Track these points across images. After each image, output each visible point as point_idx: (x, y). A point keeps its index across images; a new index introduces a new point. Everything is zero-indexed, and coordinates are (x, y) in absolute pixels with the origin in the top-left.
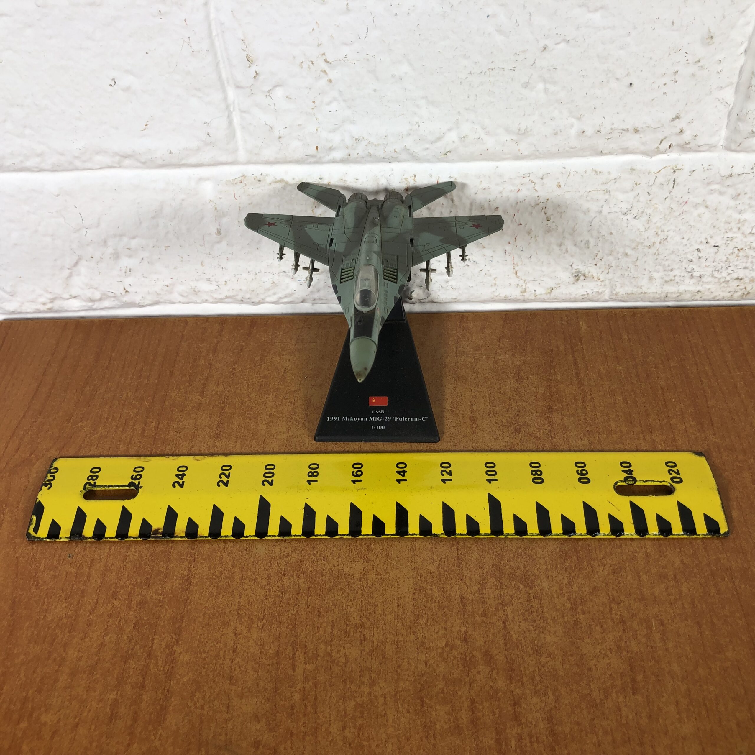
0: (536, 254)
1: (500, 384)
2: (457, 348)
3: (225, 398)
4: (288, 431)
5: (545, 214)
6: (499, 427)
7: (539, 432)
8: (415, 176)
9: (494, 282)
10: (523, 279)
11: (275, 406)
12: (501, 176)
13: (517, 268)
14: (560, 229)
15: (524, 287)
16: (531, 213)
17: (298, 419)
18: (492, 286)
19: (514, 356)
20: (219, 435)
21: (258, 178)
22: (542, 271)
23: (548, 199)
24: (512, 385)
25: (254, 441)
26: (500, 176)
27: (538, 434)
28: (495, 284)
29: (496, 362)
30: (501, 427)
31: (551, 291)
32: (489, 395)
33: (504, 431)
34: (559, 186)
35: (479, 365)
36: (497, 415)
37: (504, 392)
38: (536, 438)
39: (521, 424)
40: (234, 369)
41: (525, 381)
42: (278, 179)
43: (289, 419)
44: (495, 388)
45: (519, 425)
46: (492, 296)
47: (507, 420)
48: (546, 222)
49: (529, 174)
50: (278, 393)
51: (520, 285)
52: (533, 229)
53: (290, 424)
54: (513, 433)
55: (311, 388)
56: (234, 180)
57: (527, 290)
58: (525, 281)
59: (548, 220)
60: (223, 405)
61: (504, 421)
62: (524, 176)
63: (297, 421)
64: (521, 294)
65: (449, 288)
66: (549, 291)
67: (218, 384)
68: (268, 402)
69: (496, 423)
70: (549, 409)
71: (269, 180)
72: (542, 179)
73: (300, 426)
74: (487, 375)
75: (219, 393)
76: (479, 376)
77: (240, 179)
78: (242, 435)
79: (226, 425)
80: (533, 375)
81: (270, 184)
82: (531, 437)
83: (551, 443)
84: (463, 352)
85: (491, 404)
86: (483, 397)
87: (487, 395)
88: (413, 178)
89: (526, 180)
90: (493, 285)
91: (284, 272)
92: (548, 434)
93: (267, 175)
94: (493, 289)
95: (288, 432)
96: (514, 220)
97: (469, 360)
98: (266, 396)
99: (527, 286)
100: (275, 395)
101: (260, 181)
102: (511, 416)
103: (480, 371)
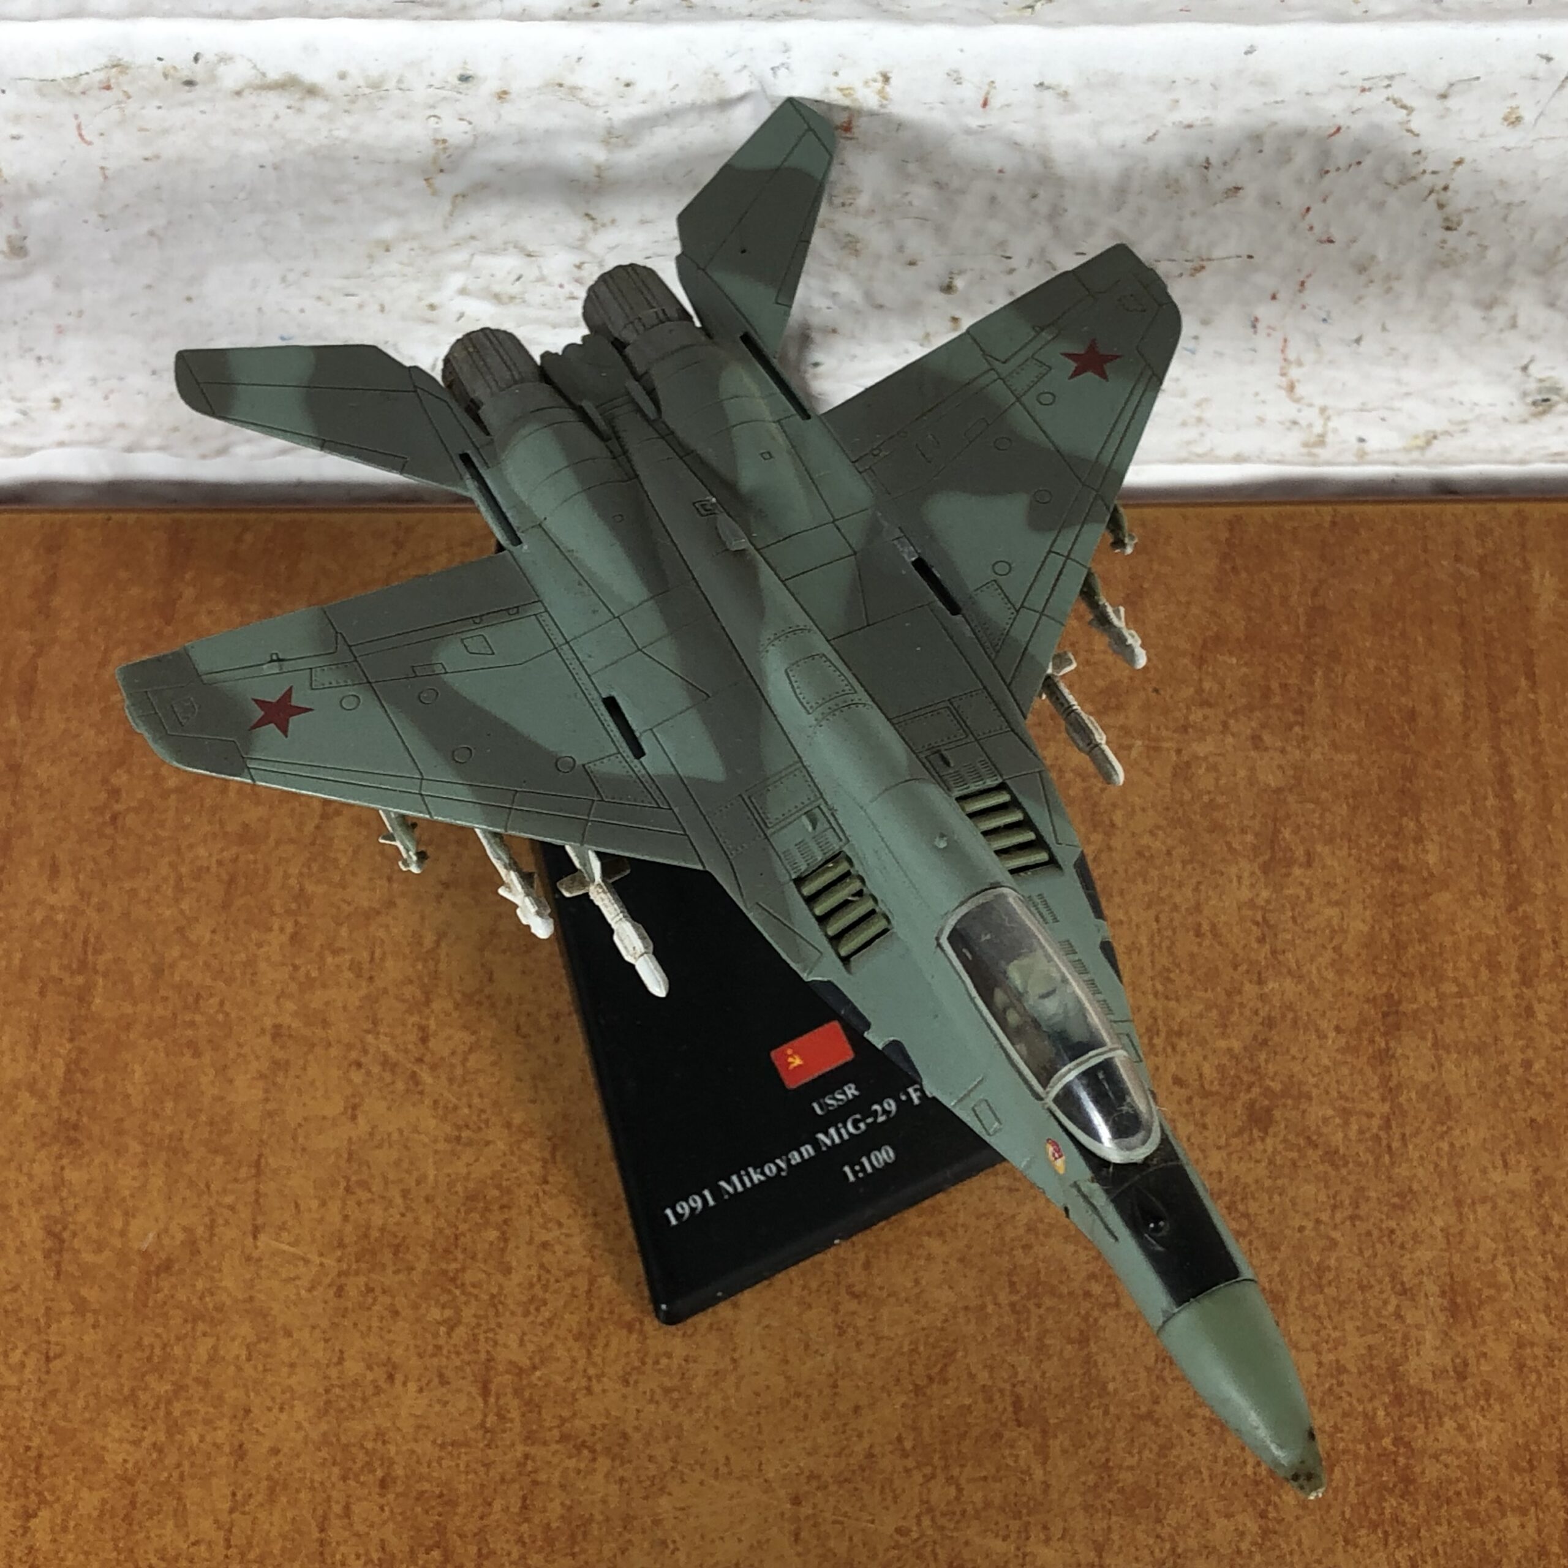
0: (1384, 329)
1: (1196, 889)
3: (85, 942)
4: (352, 1111)
5: (1441, 206)
6: (1189, 1100)
7: (1346, 1124)
8: (886, 79)
10: (1319, 402)
11: (293, 987)
12: (1264, 82)
13: (1294, 373)
14: (1494, 256)
15: (1318, 429)
16: (1379, 206)
17: (391, 1052)
19: (1256, 741)
20: (75, 1127)
21: (186, 74)
22: (1399, 381)
23: (1459, 162)
24: (1245, 894)
25: (219, 1160)
26: (1263, 84)
27: (1340, 1135)
28: (1199, 419)
29: (1183, 772)
30: (1196, 1100)
31: (1428, 443)
32: (1151, 939)
33: (1208, 1120)
34: (1514, 120)
36: (1182, 1044)
37: (1213, 927)
38: (1332, 1156)
39: (1277, 1086)
40: (115, 793)
41: (1297, 871)
42: (274, 75)
43: (354, 1055)
44: (1176, 908)
45: (1268, 1092)
47: (1221, 1069)
48: (1439, 234)
49: (1391, 77)
50: (303, 920)
51: (1303, 423)
52: (1381, 256)
53: (357, 1077)
54: (1240, 1132)
56: (77, 78)
57: (1330, 438)
58: (1323, 410)
59: (1448, 229)
60: (80, 980)
61: (1207, 1069)
62: (1367, 85)
63: (386, 1063)
64: (1304, 450)
66: (1420, 442)
67: (54, 871)
68: (263, 966)
69: (1178, 1081)
70: (1385, 1015)
71: (232, 76)
72: (1444, 96)
73: (400, 1086)
74: (1146, 840)
75: (60, 917)
76: (1116, 842)
77: (101, 76)
78: (169, 1129)
79: (98, 1083)
80: (1330, 840)
81: (238, 93)
82: (1310, 1152)
83: (1390, 1179)
87: (1144, 941)
88: (879, 85)
89: (1377, 97)
90: (1191, 422)
92: (1377, 1138)
93: (224, 59)
94: (1191, 433)
95: (354, 1118)
96: (1304, 225)
98: (255, 935)
99: (1331, 425)
100: (290, 928)
101: (190, 83)
102: (1237, 1045)
103: (1118, 817)
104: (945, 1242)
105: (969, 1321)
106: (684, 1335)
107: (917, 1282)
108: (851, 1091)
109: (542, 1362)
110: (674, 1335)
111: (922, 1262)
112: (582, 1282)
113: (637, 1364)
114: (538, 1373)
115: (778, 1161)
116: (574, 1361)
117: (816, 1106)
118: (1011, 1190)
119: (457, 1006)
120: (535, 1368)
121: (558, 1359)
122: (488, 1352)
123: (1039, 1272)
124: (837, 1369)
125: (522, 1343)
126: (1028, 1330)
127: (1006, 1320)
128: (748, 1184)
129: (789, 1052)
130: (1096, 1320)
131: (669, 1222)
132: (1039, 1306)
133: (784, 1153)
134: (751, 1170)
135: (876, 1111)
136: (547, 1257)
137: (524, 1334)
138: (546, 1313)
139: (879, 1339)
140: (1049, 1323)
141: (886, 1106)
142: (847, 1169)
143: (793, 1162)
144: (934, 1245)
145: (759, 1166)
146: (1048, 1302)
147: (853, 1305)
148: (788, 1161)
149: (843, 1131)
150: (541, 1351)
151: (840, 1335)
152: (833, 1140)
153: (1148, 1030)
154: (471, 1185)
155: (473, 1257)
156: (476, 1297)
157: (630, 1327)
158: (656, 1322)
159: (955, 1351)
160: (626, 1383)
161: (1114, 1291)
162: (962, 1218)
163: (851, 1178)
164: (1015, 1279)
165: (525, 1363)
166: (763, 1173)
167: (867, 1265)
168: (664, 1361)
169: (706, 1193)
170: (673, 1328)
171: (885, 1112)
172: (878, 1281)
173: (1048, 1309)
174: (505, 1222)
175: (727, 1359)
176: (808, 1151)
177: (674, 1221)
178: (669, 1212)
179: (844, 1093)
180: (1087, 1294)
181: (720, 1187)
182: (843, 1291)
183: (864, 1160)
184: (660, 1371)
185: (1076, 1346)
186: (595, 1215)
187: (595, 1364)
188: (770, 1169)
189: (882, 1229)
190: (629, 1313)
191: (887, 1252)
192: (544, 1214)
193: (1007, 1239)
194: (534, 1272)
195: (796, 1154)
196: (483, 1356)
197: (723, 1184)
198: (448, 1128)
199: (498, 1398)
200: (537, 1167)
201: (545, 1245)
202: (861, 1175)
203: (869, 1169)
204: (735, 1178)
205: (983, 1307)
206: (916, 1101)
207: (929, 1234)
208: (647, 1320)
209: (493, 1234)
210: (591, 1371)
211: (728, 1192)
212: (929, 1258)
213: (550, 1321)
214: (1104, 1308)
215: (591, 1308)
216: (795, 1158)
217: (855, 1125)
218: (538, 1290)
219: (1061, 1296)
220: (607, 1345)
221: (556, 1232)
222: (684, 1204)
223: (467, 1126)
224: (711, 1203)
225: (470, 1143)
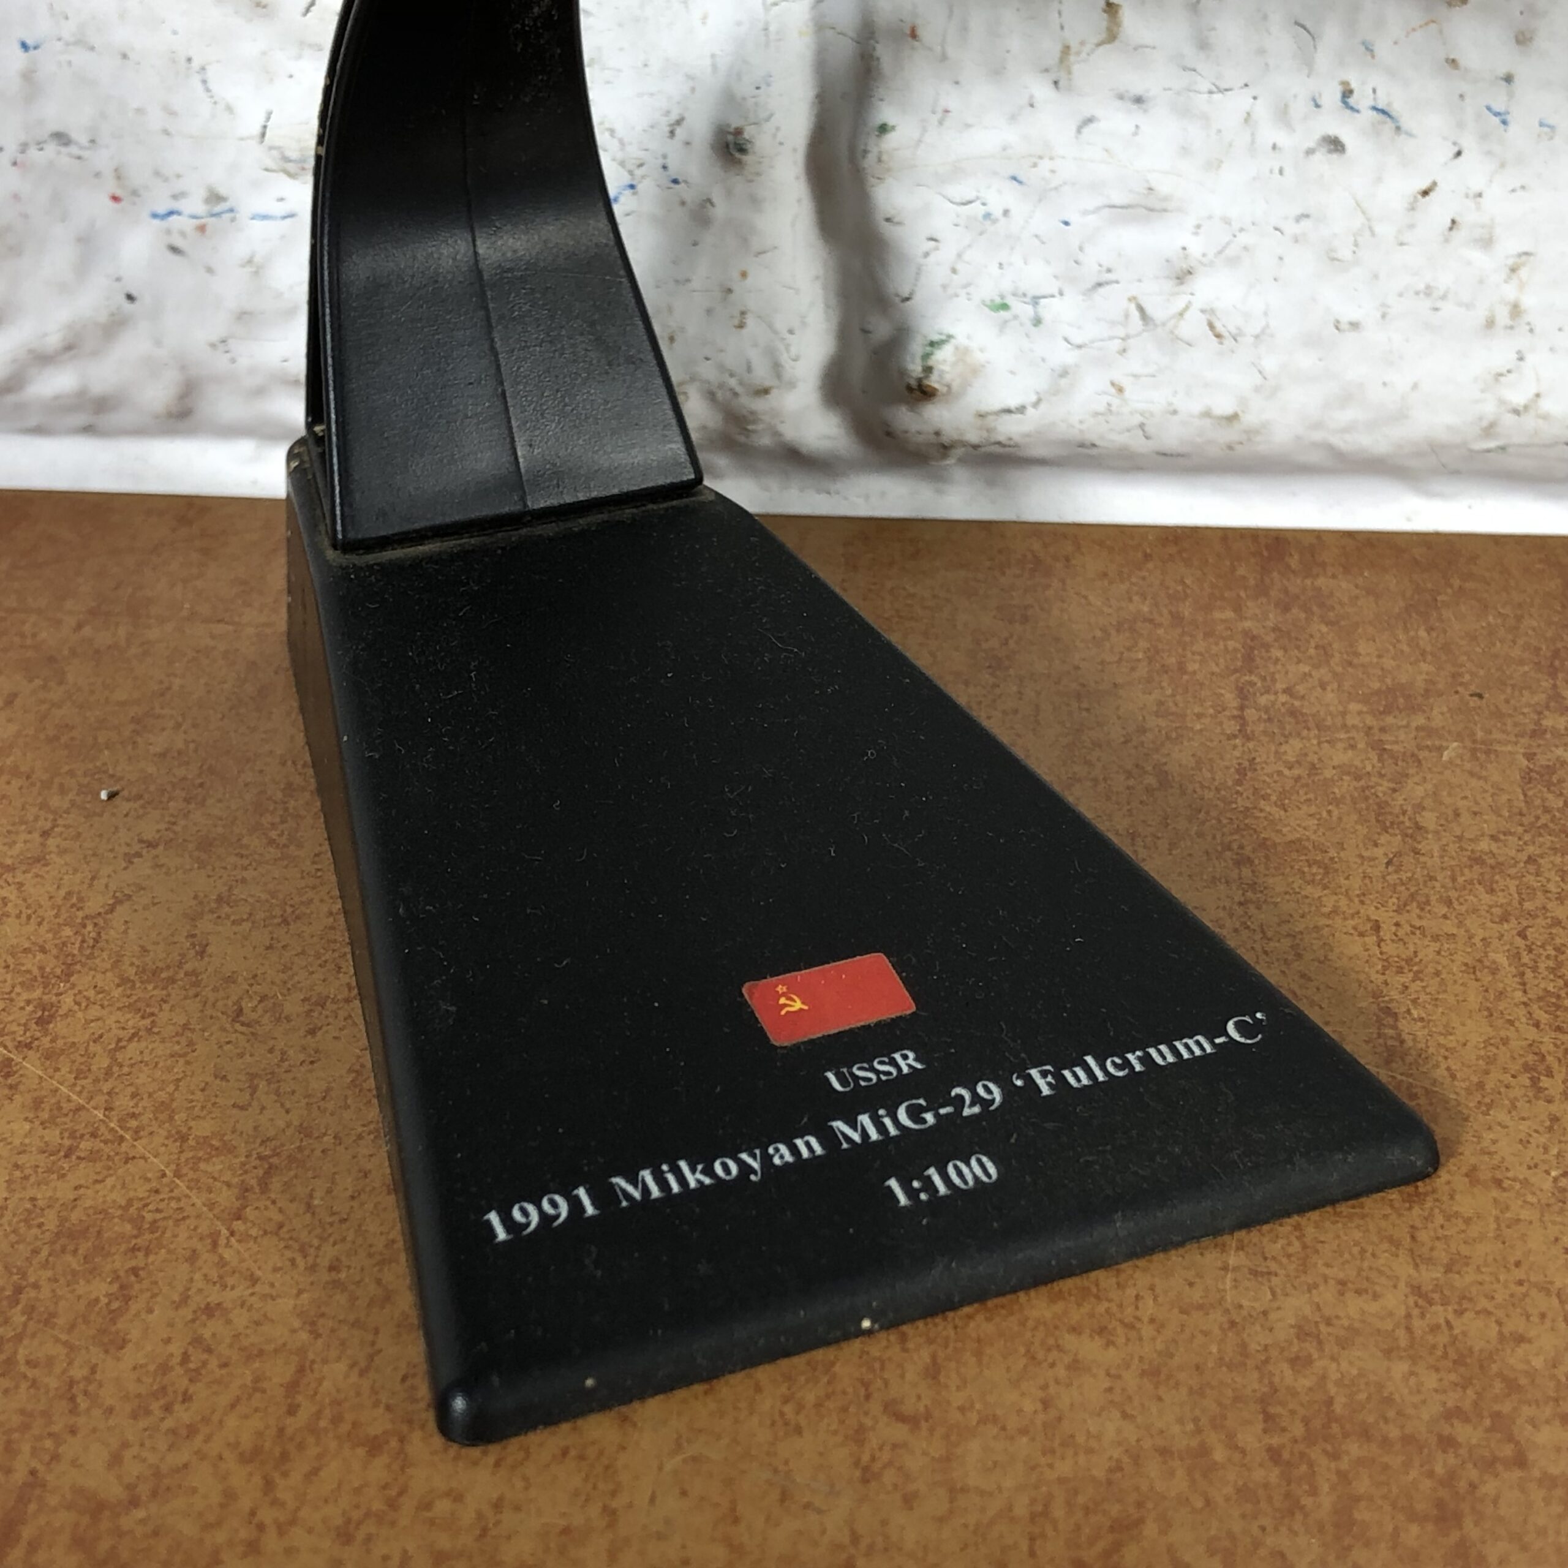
2: (1242, 693)
9: (1510, 292)
18: (1490, 323)
28: (1516, 310)
35: (1416, 790)
46: (1489, 408)
55: (129, 859)
65: (1193, 326)
74: (1484, 845)
76: (1429, 844)
84: (1293, 713)
85: (1543, 1017)
86: (1471, 969)
87: (1502, 959)
90: (1503, 317)
91: (61, 138)
97: (1341, 756)
103: (1429, 819)
104: (1110, 1343)
105: (1172, 1474)
106: (497, 1464)
107: (1046, 1404)
108: (907, 1061)
109: (154, 1494)
110: (475, 1463)
111: (1061, 1372)
112: (279, 1372)
113: (377, 1506)
114: (140, 1514)
115: (744, 1156)
116: (230, 1495)
117: (831, 1076)
118: (1254, 1273)
119: (124, 981)
120: (134, 1502)
121: (194, 1491)
122: (33, 1473)
123: (1330, 1402)
124: (855, 1538)
125: (115, 1460)
126: (1314, 1492)
127: (1258, 1475)
128: (675, 1188)
129: (781, 989)
130: (1473, 1486)
131: (492, 1234)
132: (1335, 1456)
133: (760, 1142)
134: (683, 1165)
135: (961, 1098)
136: (210, 1329)
137: (125, 1445)
138: (184, 1415)
139: (954, 1491)
140: (1363, 1485)
141: (980, 1090)
142: (893, 1183)
143: (777, 1161)
144: (1089, 1348)
145: (703, 1159)
146: (1354, 1449)
147: (899, 1432)
148: (766, 1159)
149: (887, 1121)
150: (157, 1474)
151: (865, 1481)
152: (865, 1134)
153: (1527, 1068)
154: (75, 1216)
155: (49, 1320)
156: (34, 1384)
157: (374, 1446)
158: (438, 1440)
159: (1141, 1521)
160: (345, 1536)
161: (1511, 1439)
162: (1149, 1307)
163: (903, 1200)
164: (1272, 1410)
165: (115, 1491)
166: (709, 1171)
167: (933, 1372)
168: (442, 1507)
169: (581, 1192)
170: (475, 1452)
171: (976, 1099)
172: (958, 1398)
173: (1360, 1462)
174: (135, 1271)
175: (594, 1511)
176: (809, 1146)
177: (502, 1235)
178: (493, 1217)
179: (893, 1063)
180: (1447, 1443)
181: (612, 1185)
182: (875, 1407)
183: (932, 1172)
184: (432, 1522)
185: (1430, 1527)
186: (332, 1268)
187: (275, 1502)
188: (726, 1168)
189: (970, 1317)
190: (377, 1423)
191: (978, 1354)
192: (222, 1263)
193: (1253, 1347)
194: (175, 1349)
195: (783, 1149)
196: (20, 1475)
197: (619, 1181)
198: (53, 1136)
199: (33, 1547)
200: (226, 1198)
201: (209, 1310)
202: (923, 1196)
203: (942, 1189)
204: (647, 1175)
205: (1204, 1451)
206: (1046, 1091)
207: (1075, 1330)
208: (416, 1436)
209: (101, 1288)
210: (267, 1515)
211: (628, 1196)
212: (1076, 1366)
213: (192, 1431)
214: (1490, 1465)
215: (292, 1410)
216: (781, 1155)
217: (915, 1113)
218: (178, 1379)
219: (1385, 1442)
220: (315, 1472)
221: (243, 1290)
222: (531, 1208)
223: (94, 1135)
224: (590, 1210)
225: (93, 1156)
